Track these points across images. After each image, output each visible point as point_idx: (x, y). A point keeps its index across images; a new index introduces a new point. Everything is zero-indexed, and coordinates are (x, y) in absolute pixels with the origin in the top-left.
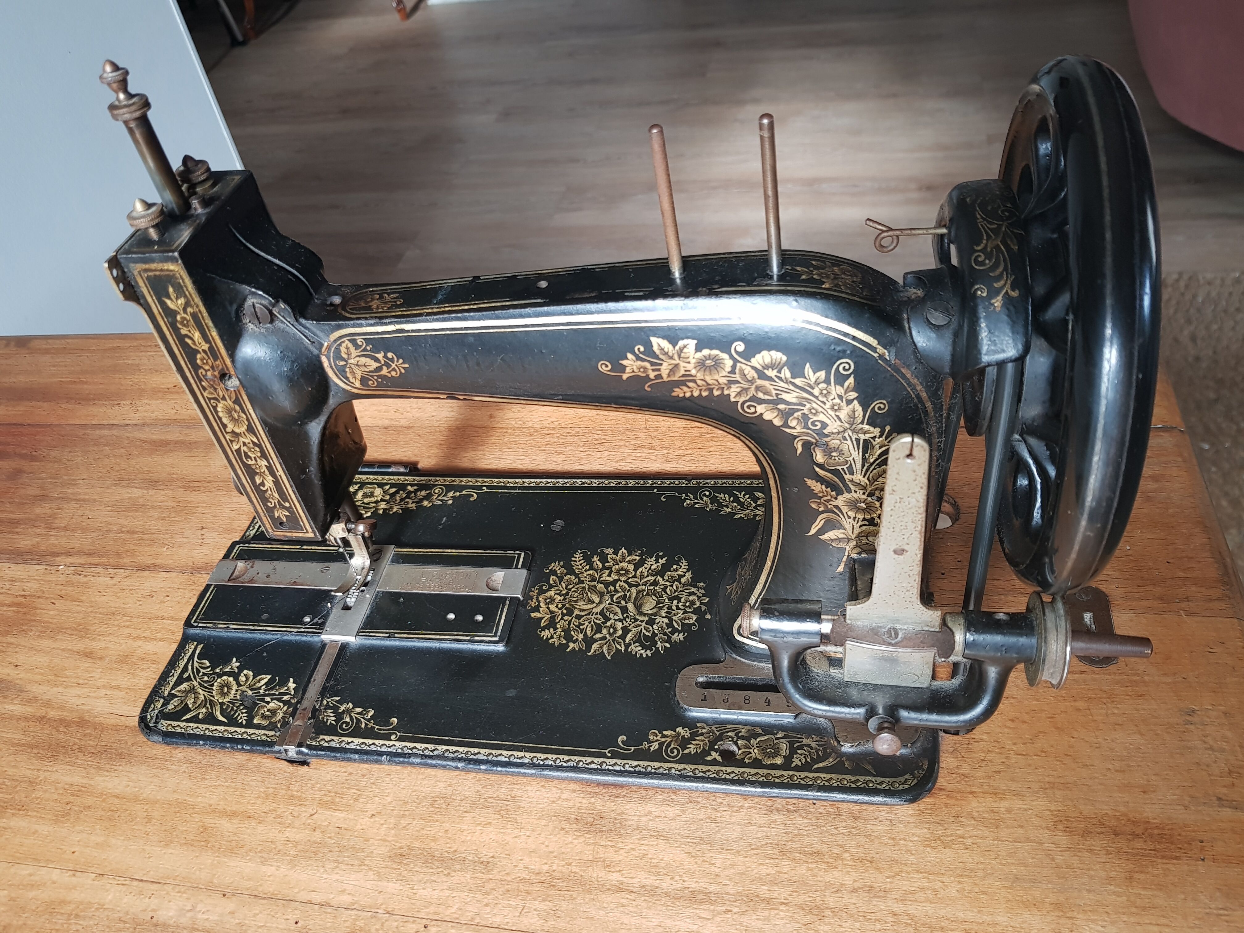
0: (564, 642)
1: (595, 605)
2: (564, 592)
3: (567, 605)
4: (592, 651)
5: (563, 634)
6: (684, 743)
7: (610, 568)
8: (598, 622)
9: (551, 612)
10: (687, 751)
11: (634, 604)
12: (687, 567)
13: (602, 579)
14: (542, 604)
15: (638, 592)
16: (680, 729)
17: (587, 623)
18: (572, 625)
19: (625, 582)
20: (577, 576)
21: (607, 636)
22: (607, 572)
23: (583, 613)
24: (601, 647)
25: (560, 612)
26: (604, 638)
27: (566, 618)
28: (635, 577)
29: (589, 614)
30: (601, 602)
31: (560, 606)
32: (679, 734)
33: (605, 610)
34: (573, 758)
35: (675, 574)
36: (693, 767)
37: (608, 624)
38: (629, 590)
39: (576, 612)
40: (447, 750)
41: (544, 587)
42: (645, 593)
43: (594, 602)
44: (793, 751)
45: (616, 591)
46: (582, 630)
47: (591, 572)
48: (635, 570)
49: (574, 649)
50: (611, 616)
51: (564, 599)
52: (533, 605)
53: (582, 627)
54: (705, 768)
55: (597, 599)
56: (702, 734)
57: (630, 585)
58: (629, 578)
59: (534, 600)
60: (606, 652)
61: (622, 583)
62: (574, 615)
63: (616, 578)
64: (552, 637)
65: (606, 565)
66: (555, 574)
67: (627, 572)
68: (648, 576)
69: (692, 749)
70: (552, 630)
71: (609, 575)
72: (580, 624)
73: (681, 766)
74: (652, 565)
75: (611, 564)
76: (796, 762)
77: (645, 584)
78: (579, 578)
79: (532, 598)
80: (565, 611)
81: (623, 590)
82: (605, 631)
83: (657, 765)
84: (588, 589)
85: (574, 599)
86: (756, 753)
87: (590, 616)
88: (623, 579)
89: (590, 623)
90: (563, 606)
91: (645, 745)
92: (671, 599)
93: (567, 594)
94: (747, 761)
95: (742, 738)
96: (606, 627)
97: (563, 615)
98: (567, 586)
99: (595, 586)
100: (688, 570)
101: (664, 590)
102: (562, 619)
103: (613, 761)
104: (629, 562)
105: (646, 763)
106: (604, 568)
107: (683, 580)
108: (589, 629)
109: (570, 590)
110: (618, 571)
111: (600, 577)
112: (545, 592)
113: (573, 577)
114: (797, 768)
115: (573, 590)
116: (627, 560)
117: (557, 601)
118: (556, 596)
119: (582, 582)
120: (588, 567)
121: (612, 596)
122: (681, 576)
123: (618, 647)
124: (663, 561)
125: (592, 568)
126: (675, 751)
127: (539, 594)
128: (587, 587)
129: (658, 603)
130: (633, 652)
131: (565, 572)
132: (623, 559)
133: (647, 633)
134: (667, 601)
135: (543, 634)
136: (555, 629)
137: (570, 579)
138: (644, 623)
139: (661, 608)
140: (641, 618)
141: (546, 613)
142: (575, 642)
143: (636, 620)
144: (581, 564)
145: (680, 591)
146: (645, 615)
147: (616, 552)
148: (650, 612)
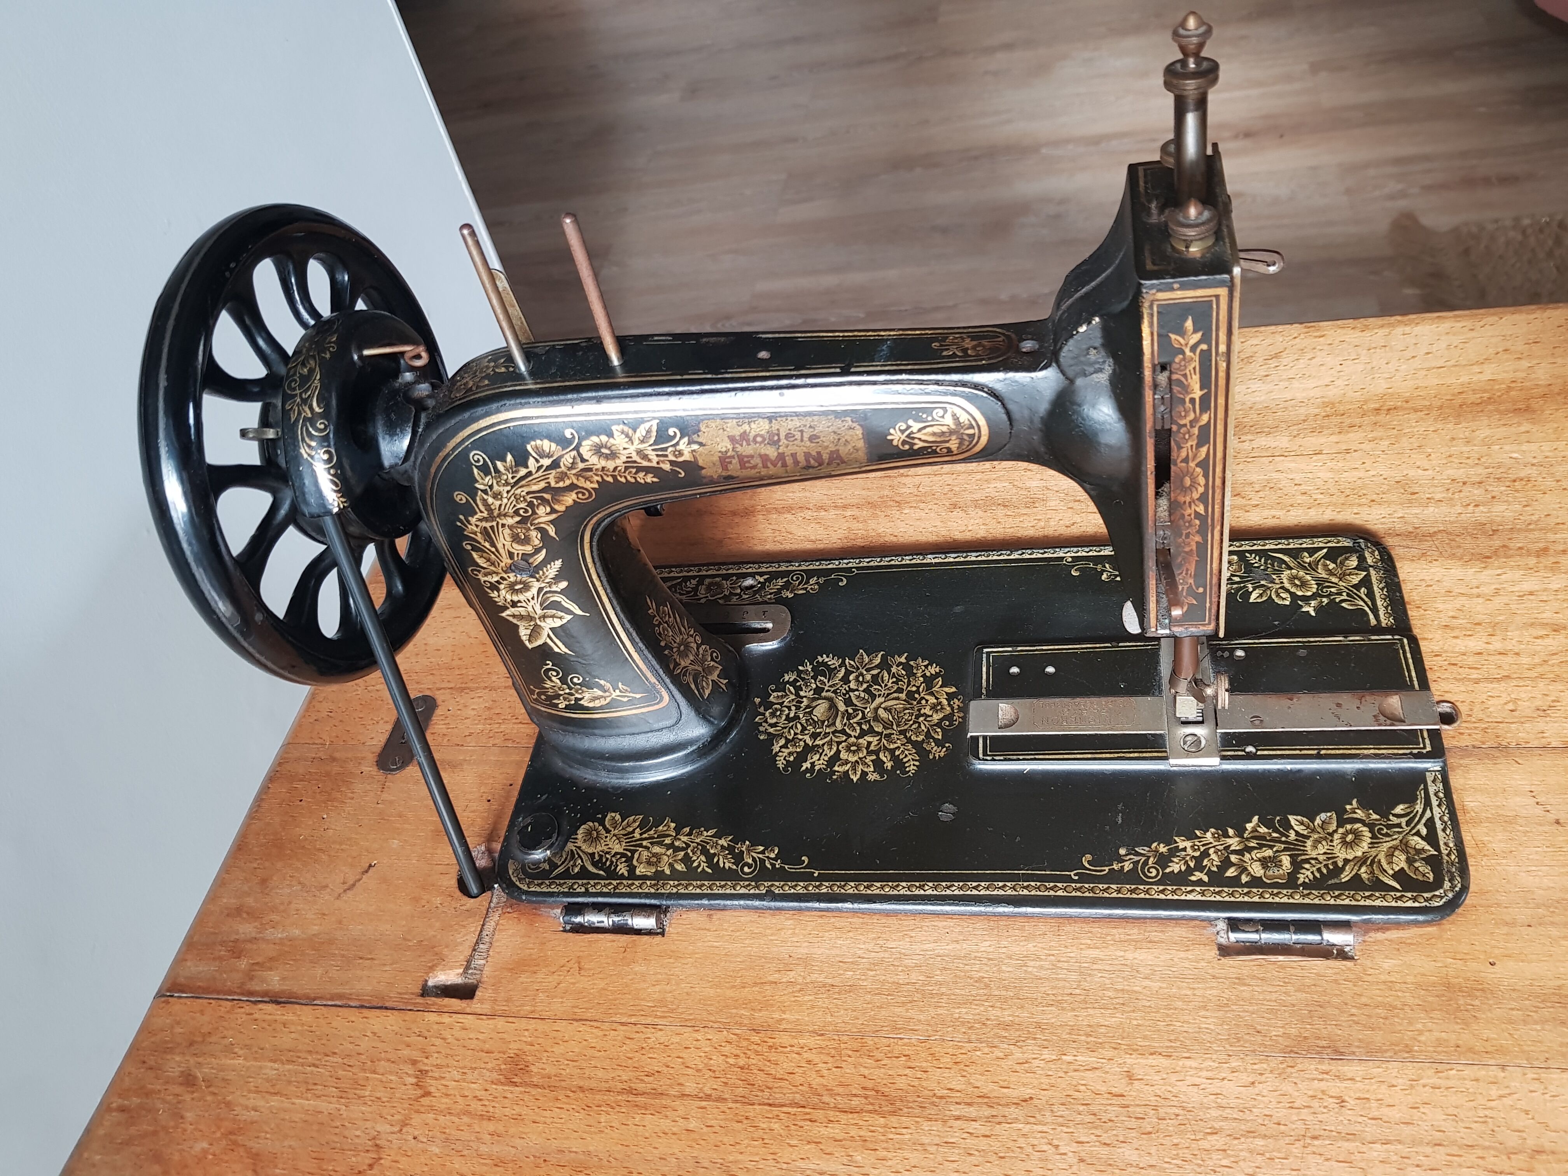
0: (912, 663)
1: (883, 706)
2: (921, 719)
3: (915, 703)
4: (880, 656)
5: (915, 671)
6: (787, 586)
7: (870, 753)
8: (877, 687)
9: (932, 694)
10: (785, 580)
11: (838, 710)
12: (778, 758)
13: (878, 738)
14: (945, 702)
15: (834, 724)
16: (791, 596)
17: (890, 685)
18: (906, 681)
19: (850, 736)
20: (909, 740)
21: (865, 673)
22: (872, 748)
23: (895, 695)
24: (871, 660)
25: (922, 695)
26: (868, 670)
27: (914, 689)
28: (839, 743)
29: (888, 695)
30: (876, 709)
31: (923, 702)
32: (791, 592)
33: (870, 700)
34: (886, 563)
35: (791, 749)
36: (780, 569)
37: (865, 686)
38: (845, 725)
39: (903, 696)
40: (1009, 555)
41: (947, 723)
42: (826, 723)
43: (885, 709)
44: (696, 589)
45: (860, 724)
46: (894, 676)
47: (892, 746)
48: (838, 752)
49: (900, 656)
50: (862, 695)
51: (919, 710)
52: (956, 700)
53: (894, 680)
54: (770, 569)
55: (881, 712)
56: (771, 594)
57: (843, 732)
58: (845, 741)
59: (956, 707)
60: (865, 656)
61: (853, 734)
62: (905, 693)
63: (861, 741)
64: (926, 666)
65: (874, 757)
66: (937, 741)
67: (848, 749)
68: (823, 745)
69: (781, 582)
70: (928, 674)
71: (869, 743)
72: (896, 683)
73: (790, 568)
74: (819, 760)
75: (869, 759)
76: (694, 582)
77: (827, 734)
78: (906, 737)
79: (959, 708)
80: (916, 696)
81: (851, 726)
82: (868, 678)
83: (811, 567)
84: (893, 725)
85: (907, 711)
86: (726, 584)
87: (886, 692)
88: (853, 740)
89: (886, 685)
90: (919, 702)
91: (821, 580)
92: (796, 718)
93: (917, 717)
94: (734, 578)
95: (736, 594)
96: (868, 682)
97: (918, 692)
98: (919, 726)
99: (885, 728)
100: (776, 754)
101: (804, 729)
102: (918, 687)
103: (850, 565)
104: (847, 762)
105: (820, 567)
106: (877, 753)
107: (782, 742)
108: (886, 678)
109: (915, 722)
110: (859, 749)
111: (880, 740)
112: (945, 718)
113: (914, 738)
114: (694, 577)
115: (911, 722)
116: (849, 765)
117: (928, 708)
118: (930, 713)
119: (901, 732)
120: (897, 753)
121: (864, 717)
122: (785, 746)
123: (852, 663)
124: (806, 765)
125: (892, 751)
126: (794, 578)
127: (952, 714)
129: (811, 713)
130: (836, 658)
131: (925, 745)
132: (855, 764)
133: (822, 678)
134: (801, 716)
135: (937, 670)
136: (924, 676)
137: (917, 736)
138: (826, 688)
139: (807, 707)
140: (830, 694)
141: (937, 692)
142: (900, 664)
143: (835, 692)
144: (906, 756)
145: (786, 728)
146: (826, 698)
147: (864, 774)
148: (820, 701)
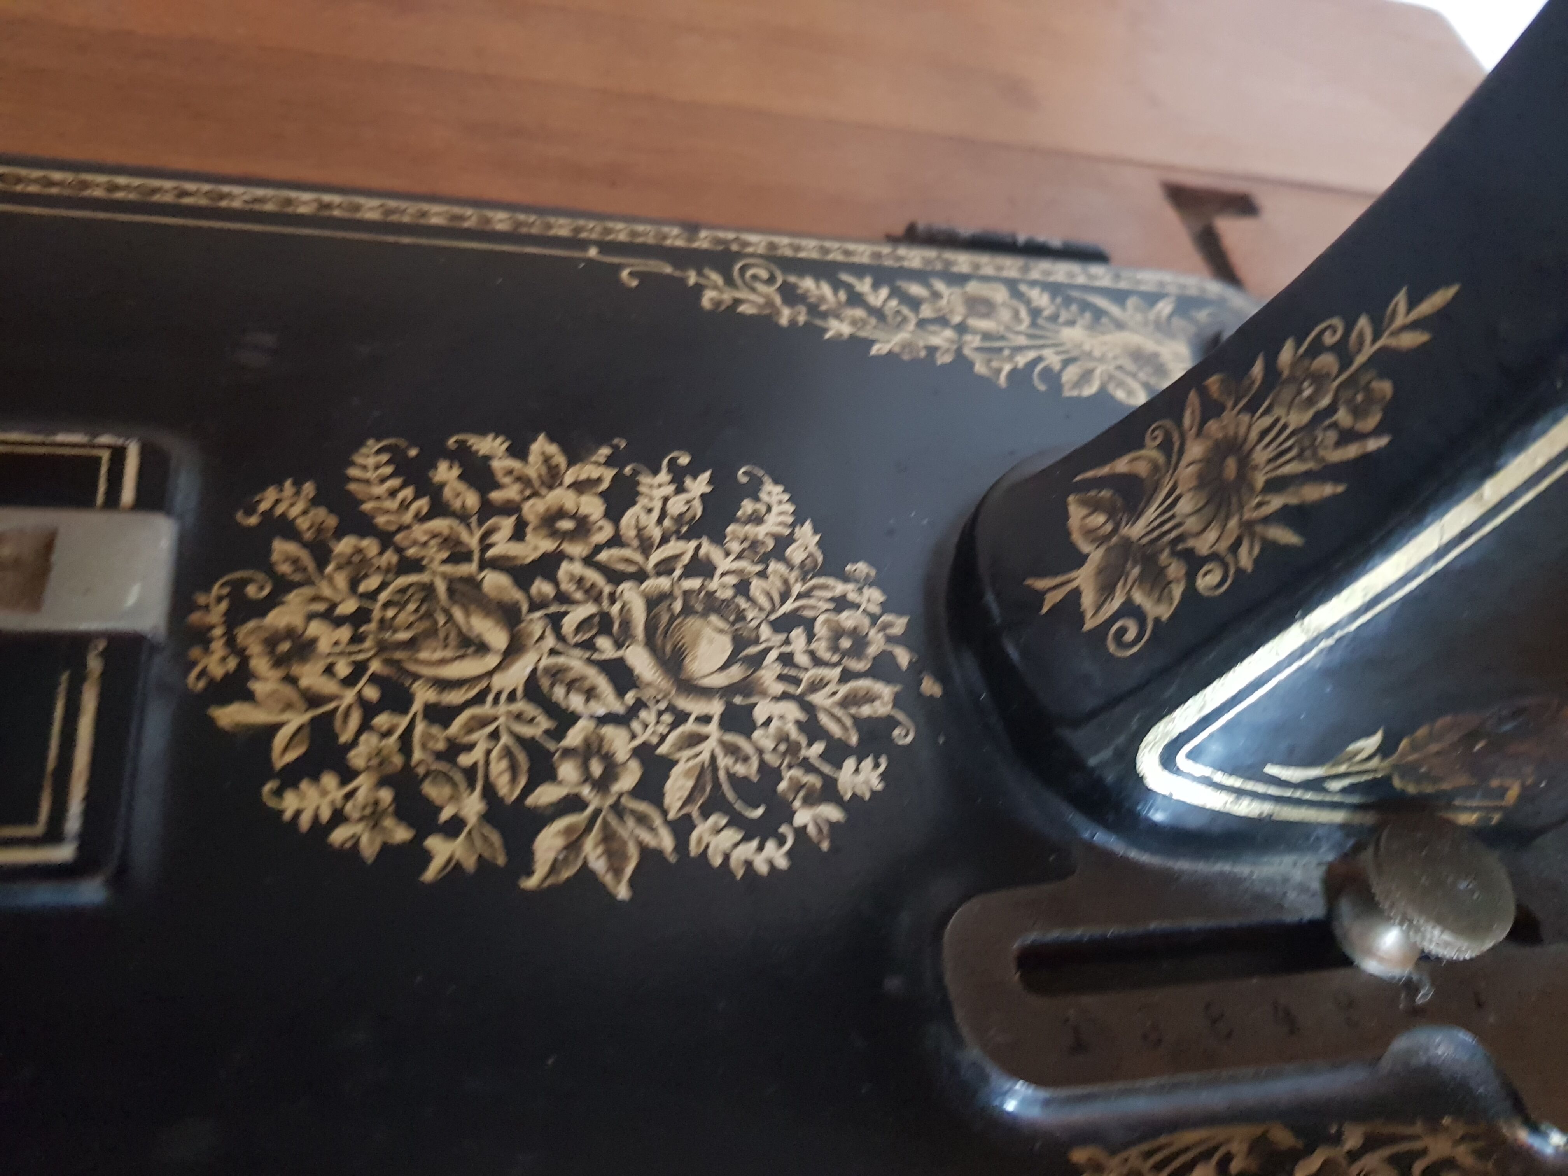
0: (402, 834)
1: (492, 661)
2: (348, 607)
3: (375, 666)
4: (541, 869)
5: (386, 795)
7: (510, 509)
8: (527, 731)
9: (313, 700)
11: (650, 643)
12: (790, 508)
13: (491, 553)
14: (260, 664)
15: (653, 602)
17: (480, 736)
18: (417, 755)
19: (589, 561)
20: (386, 539)
21: (586, 791)
22: (507, 524)
23: (455, 697)
24: (573, 845)
25: (349, 696)
26: (574, 803)
27: (382, 720)
28: (616, 541)
29: (479, 698)
30: (513, 650)
31: (343, 669)
33: (545, 683)
35: (761, 532)
37: (574, 737)
38: (613, 599)
39: (423, 695)
41: (251, 590)
42: (678, 606)
43: (482, 648)
45: (562, 598)
46: (470, 773)
47: (440, 524)
48: (614, 514)
49: (454, 869)
50: (576, 702)
51: (356, 639)
52: (217, 671)
53: (465, 760)
55: (498, 638)
57: (615, 577)
58: (598, 549)
59: (218, 647)
60: (599, 864)
61: (578, 568)
62: (417, 706)
63: (547, 545)
64: (339, 817)
65: (496, 496)
66: (288, 530)
67: (583, 528)
68: (664, 540)
70: (329, 780)
71: (519, 534)
72: (455, 749)
74: (666, 499)
75: (510, 492)
77: (665, 567)
78: (400, 550)
79: (202, 637)
80: (372, 693)
81: (593, 594)
82: (568, 771)
84: (451, 591)
85: (403, 636)
87: (486, 709)
88: (577, 549)
89: (495, 736)
90: (359, 669)
92: (783, 625)
93: (360, 617)
96: (568, 753)
97: (369, 710)
98: (354, 584)
99: (474, 584)
100: (799, 519)
101: (742, 587)
102: (365, 726)
104: (579, 487)
106: (487, 510)
107: (796, 553)
108: (499, 769)
109: (372, 595)
110: (550, 520)
111: (485, 547)
112: (263, 607)
113: (370, 546)
115: (383, 597)
116: (569, 479)
117: (324, 646)
118: (315, 628)
119: (415, 566)
120: (423, 504)
121: (556, 621)
122: (783, 542)
123: (646, 837)
124: (699, 485)
125: (439, 509)
127: (233, 620)
128: (441, 587)
129: (740, 642)
130: (717, 861)
131: (332, 521)
132: (553, 478)
133: (740, 769)
134: (765, 632)
135: (290, 803)
136: (347, 775)
137: (359, 551)
138: (713, 728)
139: (757, 662)
140: (695, 707)
141: (289, 706)
142: (454, 827)
143: (681, 718)
144: (393, 493)
145: (800, 596)
146: (707, 693)
147: (519, 451)
148: (720, 680)
